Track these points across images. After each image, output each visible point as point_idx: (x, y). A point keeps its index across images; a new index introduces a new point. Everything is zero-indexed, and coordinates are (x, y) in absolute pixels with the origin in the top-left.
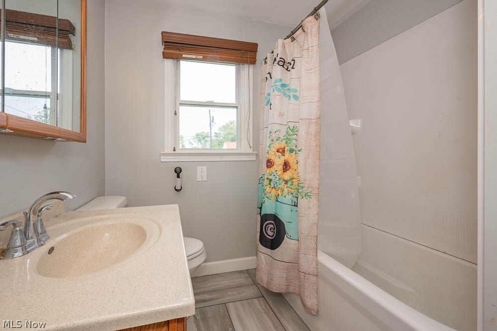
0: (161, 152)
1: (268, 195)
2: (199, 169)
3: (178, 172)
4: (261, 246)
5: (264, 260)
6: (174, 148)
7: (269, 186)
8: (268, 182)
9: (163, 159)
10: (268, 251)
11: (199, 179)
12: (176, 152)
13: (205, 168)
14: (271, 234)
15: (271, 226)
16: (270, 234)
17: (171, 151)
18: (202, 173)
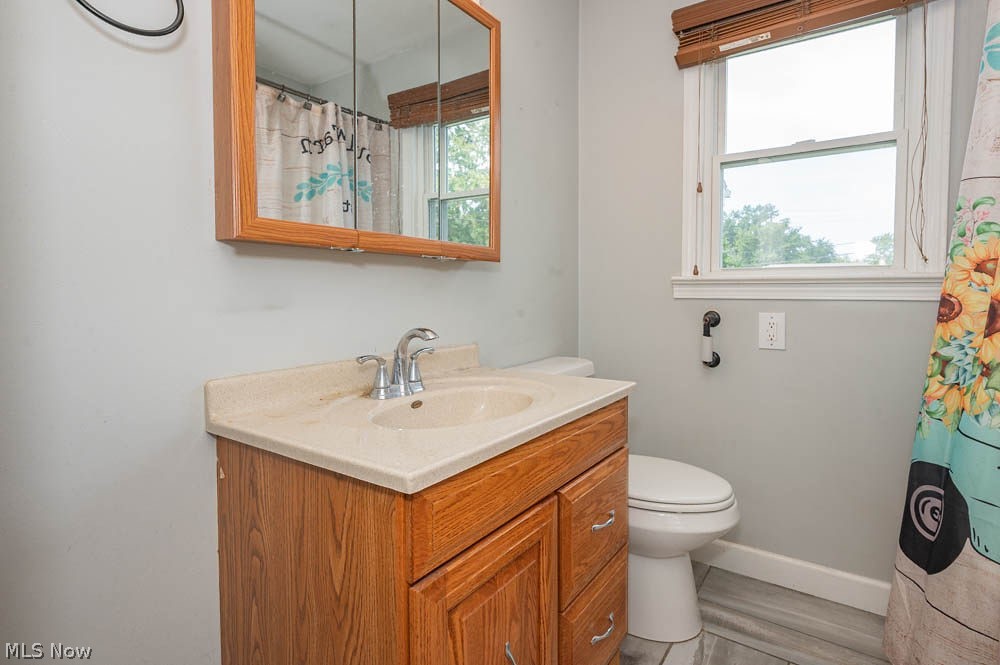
0: (674, 278)
1: (934, 406)
2: (764, 318)
3: (711, 322)
4: (903, 554)
5: (904, 596)
6: (696, 267)
7: (940, 378)
8: (936, 366)
9: (679, 293)
10: (919, 573)
11: (763, 343)
12: (699, 277)
13: (779, 318)
14: (932, 525)
15: (937, 503)
16: (930, 524)
17: (688, 274)
18: (771, 328)
